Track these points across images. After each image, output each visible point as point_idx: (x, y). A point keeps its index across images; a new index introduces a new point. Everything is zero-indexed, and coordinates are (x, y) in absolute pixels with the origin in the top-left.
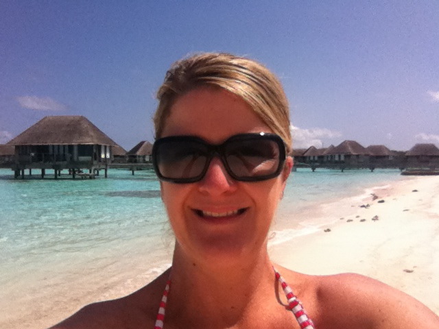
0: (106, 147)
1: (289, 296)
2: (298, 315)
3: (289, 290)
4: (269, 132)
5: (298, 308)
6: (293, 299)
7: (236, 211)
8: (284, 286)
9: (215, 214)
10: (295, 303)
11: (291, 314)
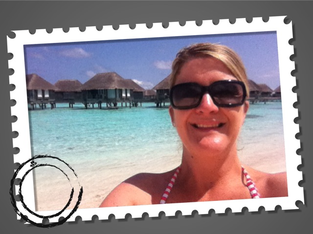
0: (126, 90)
1: (248, 180)
2: (251, 190)
3: (248, 177)
4: (235, 79)
5: (252, 186)
6: (249, 181)
7: (217, 125)
8: (246, 174)
9: (205, 126)
10: (251, 183)
11: (247, 189)
